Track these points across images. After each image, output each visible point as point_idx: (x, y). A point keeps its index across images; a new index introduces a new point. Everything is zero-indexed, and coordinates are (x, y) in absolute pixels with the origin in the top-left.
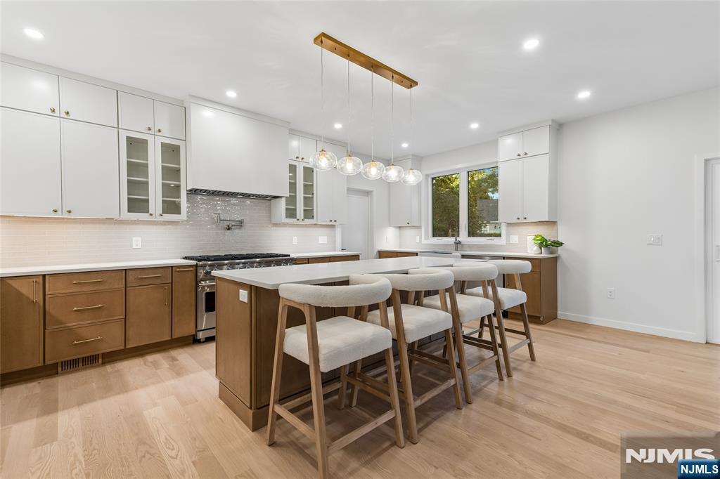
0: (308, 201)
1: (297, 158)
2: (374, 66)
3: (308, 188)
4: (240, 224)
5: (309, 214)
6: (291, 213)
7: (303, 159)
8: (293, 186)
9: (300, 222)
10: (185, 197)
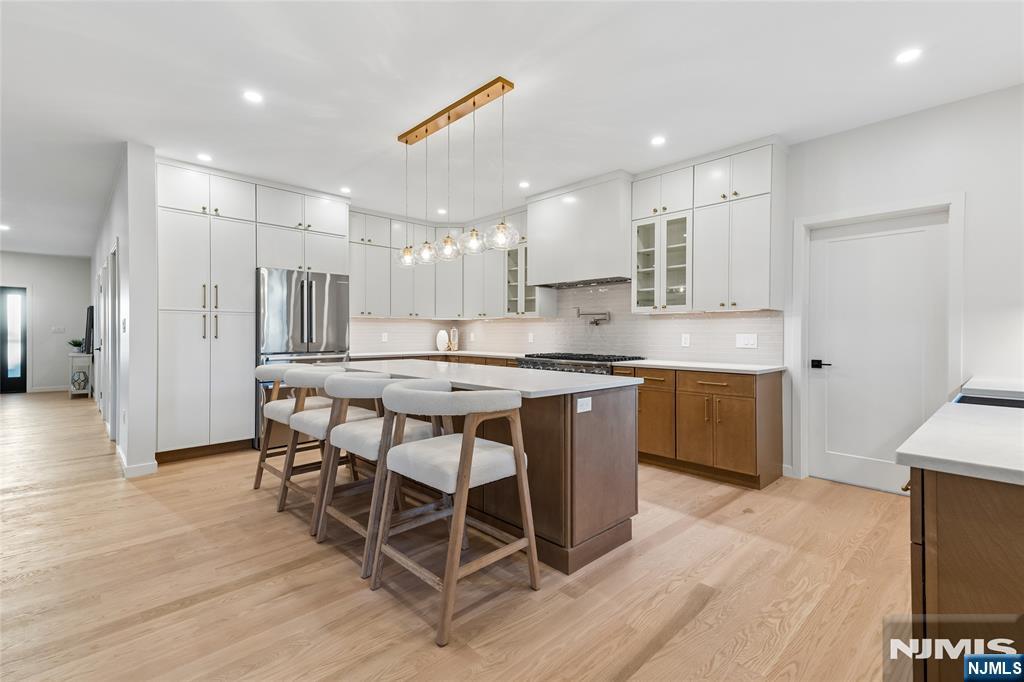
0: (677, 275)
1: (655, 211)
3: (677, 255)
4: (606, 318)
7: (665, 209)
8: (647, 258)
9: (662, 312)
10: (539, 294)
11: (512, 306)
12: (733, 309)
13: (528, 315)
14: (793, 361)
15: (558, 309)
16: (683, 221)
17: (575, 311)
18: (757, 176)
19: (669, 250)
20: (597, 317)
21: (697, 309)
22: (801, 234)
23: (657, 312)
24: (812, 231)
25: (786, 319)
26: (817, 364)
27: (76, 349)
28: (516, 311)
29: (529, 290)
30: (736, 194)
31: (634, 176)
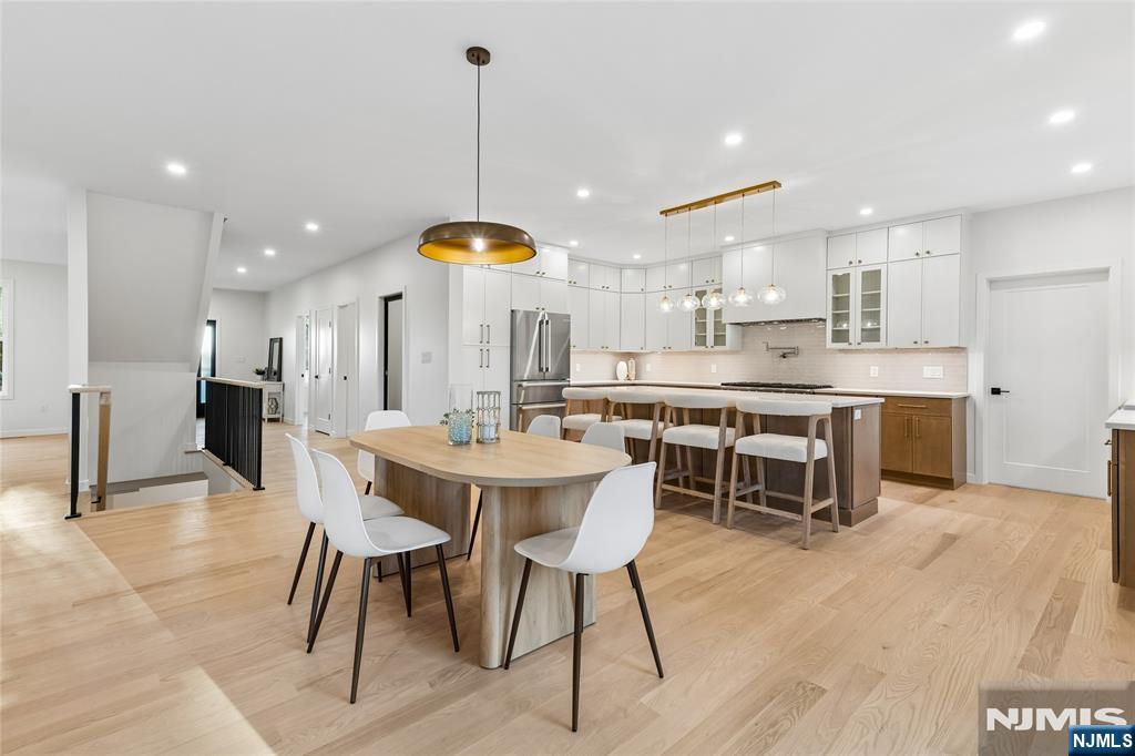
0: (871, 316)
1: (851, 263)
2: (718, 199)
3: (872, 301)
4: (795, 352)
5: (872, 335)
6: (840, 336)
7: (860, 262)
8: (840, 303)
10: (729, 330)
11: (701, 340)
12: (925, 346)
13: (717, 348)
14: (976, 388)
15: (743, 343)
16: (878, 272)
17: (765, 345)
18: (948, 240)
19: (863, 295)
20: (785, 351)
21: (891, 345)
22: (983, 286)
23: (852, 347)
24: (992, 282)
25: (970, 355)
26: (996, 391)
27: (259, 377)
28: (704, 344)
29: (719, 326)
30: (928, 252)
31: (829, 232)
